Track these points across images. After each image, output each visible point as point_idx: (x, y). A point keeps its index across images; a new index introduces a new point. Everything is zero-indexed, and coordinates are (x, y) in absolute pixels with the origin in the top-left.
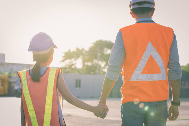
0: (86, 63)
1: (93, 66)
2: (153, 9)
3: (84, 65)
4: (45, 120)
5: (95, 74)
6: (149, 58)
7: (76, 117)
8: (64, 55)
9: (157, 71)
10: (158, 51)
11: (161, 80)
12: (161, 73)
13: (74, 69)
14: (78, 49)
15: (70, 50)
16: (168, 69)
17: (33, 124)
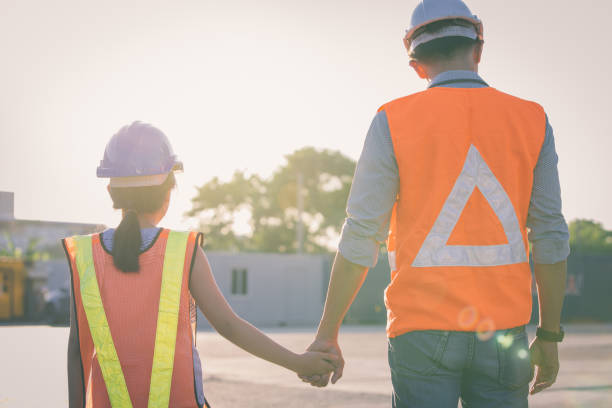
0: (263, 221)
1: (283, 227)
2: (479, 43)
3: (257, 225)
4: (154, 390)
5: (290, 251)
6: (471, 196)
7: (236, 383)
8: (195, 194)
9: (496, 237)
10: (500, 173)
11: (507, 266)
12: (506, 242)
13: (226, 236)
14: (239, 176)
15: (216, 180)
16: (529, 230)
17: (114, 401)
